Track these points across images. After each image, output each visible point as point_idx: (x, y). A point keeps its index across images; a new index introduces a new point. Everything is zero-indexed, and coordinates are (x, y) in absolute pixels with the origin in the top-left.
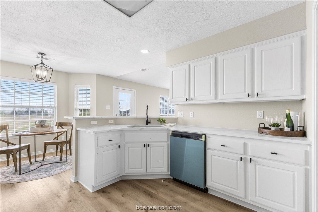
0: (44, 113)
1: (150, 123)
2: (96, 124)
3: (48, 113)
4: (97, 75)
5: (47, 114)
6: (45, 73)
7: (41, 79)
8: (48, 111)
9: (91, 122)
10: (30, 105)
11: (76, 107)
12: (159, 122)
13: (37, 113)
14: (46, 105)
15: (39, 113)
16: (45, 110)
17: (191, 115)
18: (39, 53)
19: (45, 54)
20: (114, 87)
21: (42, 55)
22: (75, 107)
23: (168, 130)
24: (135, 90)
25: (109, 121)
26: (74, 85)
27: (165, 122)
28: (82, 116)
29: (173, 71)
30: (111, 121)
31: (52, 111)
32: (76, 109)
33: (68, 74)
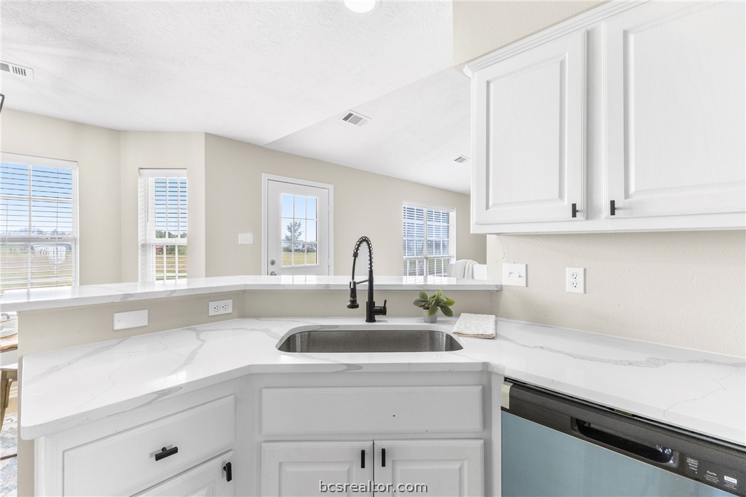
1: (383, 311)
2: (145, 323)
4: (208, 135)
11: (145, 240)
12: (426, 312)
17: (569, 280)
20: (265, 177)
22: (140, 238)
23: (486, 371)
24: (331, 187)
25: (212, 305)
26: (137, 169)
27: (448, 313)
29: (488, 83)
30: (222, 303)
32: (144, 246)
33: (116, 134)
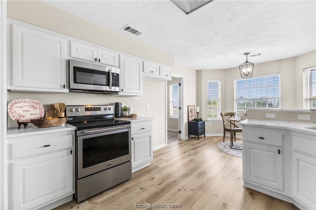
0: (268, 104)
2: (274, 117)
3: (273, 104)
5: (271, 105)
6: (249, 70)
7: (247, 75)
8: (273, 103)
9: (267, 114)
10: (257, 97)
13: (262, 104)
14: (271, 97)
15: (264, 104)
16: (269, 101)
18: (245, 54)
19: (249, 53)
21: (247, 55)
22: (304, 96)
25: (299, 115)
28: (256, 108)
30: (304, 116)
31: (277, 102)
32: (306, 99)
